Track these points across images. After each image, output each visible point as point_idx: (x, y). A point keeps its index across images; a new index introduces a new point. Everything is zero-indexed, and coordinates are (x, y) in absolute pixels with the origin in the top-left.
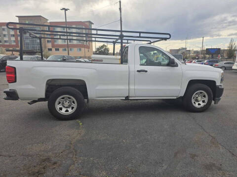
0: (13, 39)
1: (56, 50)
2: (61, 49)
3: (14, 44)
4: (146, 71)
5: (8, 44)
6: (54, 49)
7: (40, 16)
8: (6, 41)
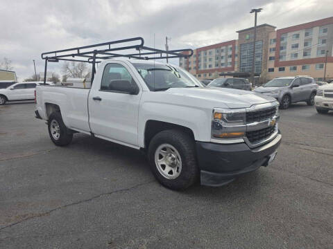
0: (230, 60)
1: (280, 70)
2: (287, 68)
3: (229, 66)
4: (100, 100)
5: (223, 67)
6: (276, 69)
7: (265, 25)
8: (222, 64)
